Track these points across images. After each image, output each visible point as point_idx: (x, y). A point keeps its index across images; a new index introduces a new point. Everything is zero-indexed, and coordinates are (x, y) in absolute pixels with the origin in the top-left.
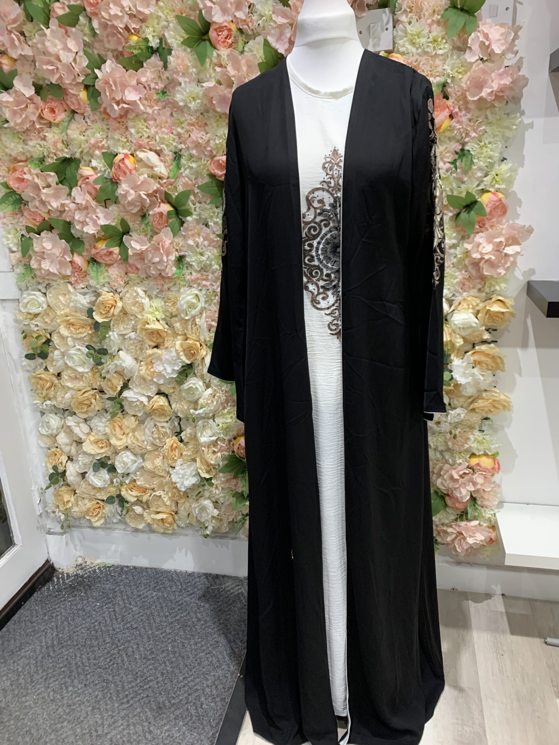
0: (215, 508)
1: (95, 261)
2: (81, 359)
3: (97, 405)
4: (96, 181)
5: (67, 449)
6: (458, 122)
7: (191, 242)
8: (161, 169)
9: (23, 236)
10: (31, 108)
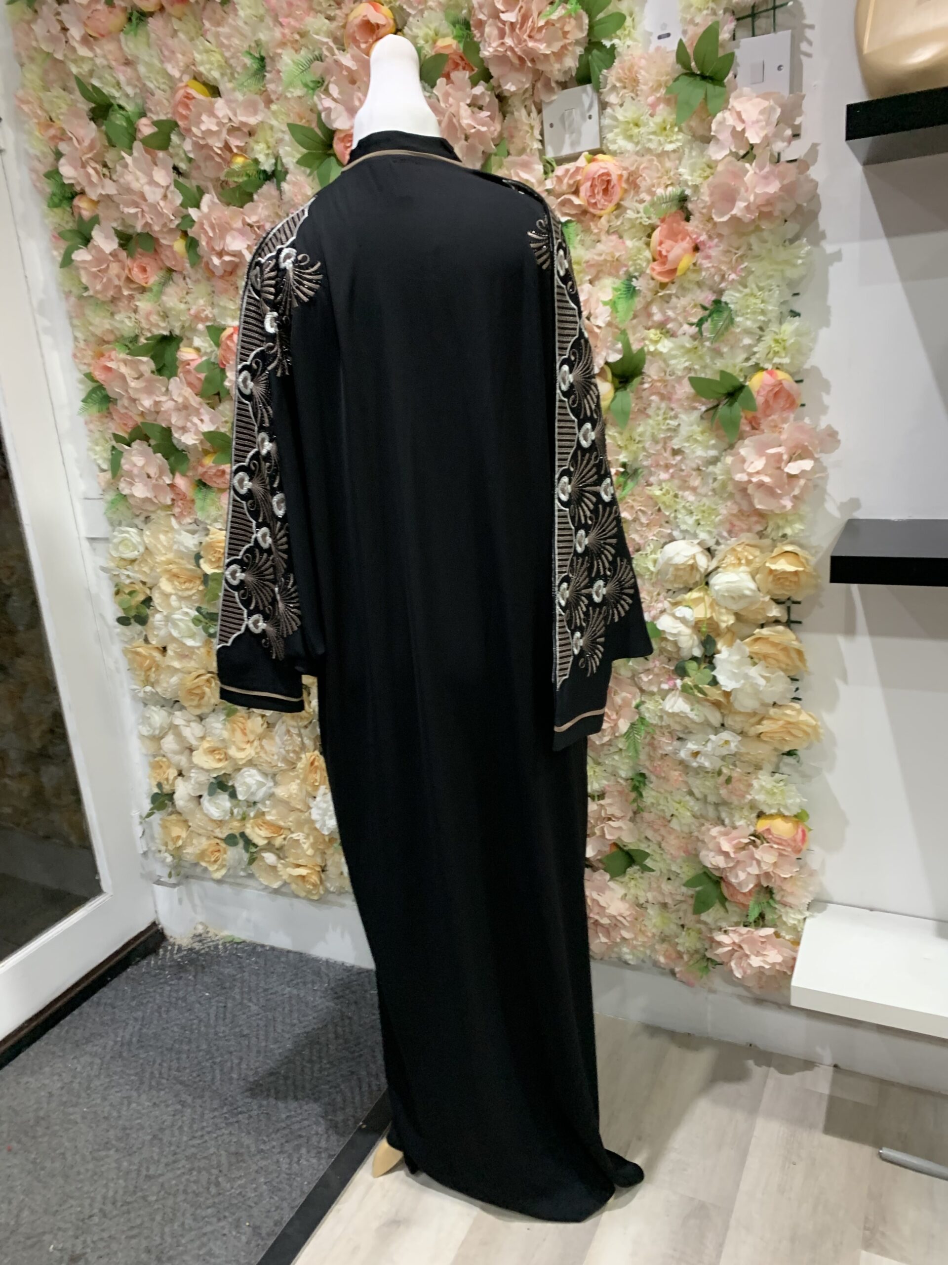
1: (205, 485)
2: (188, 627)
4: (199, 369)
6: (708, 257)
9: (113, 448)
10: (115, 268)
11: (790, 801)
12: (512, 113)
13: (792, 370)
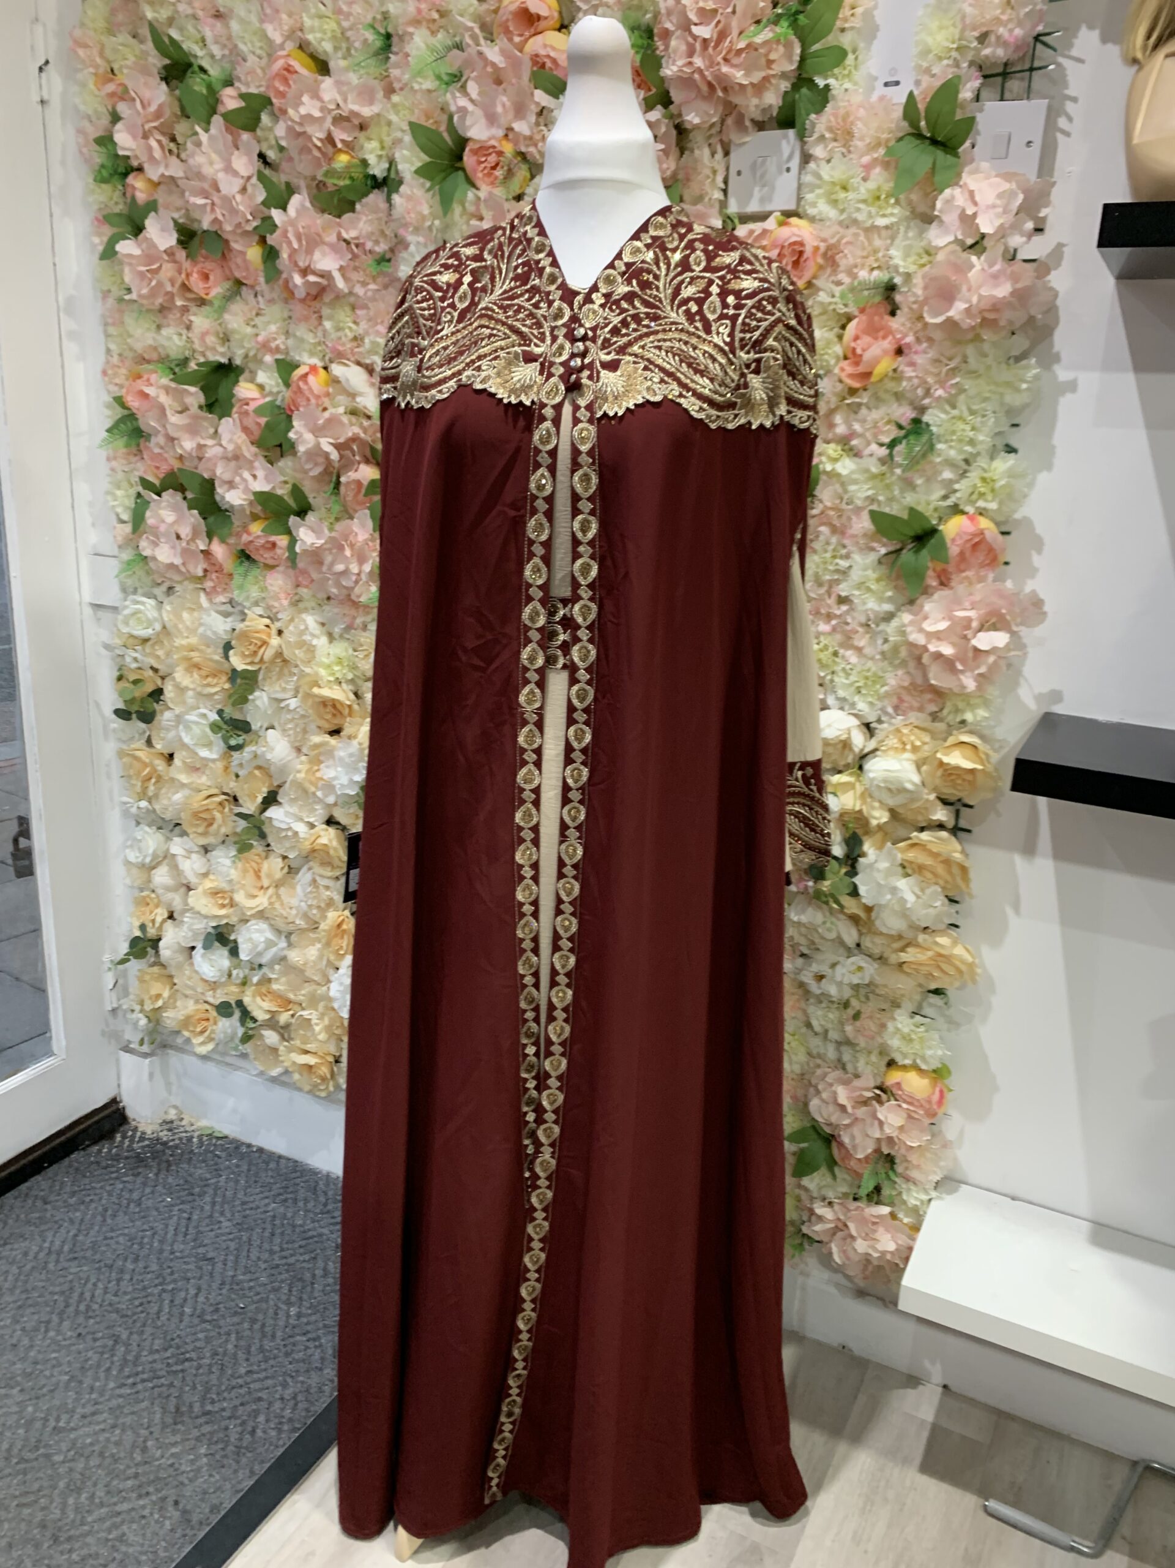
1: (248, 557)
2: (204, 733)
3: (223, 824)
4: (259, 411)
5: (167, 897)
6: (912, 364)
8: (366, 400)
9: (139, 495)
10: (168, 270)
11: (929, 1053)
12: (692, 151)
13: (1000, 518)
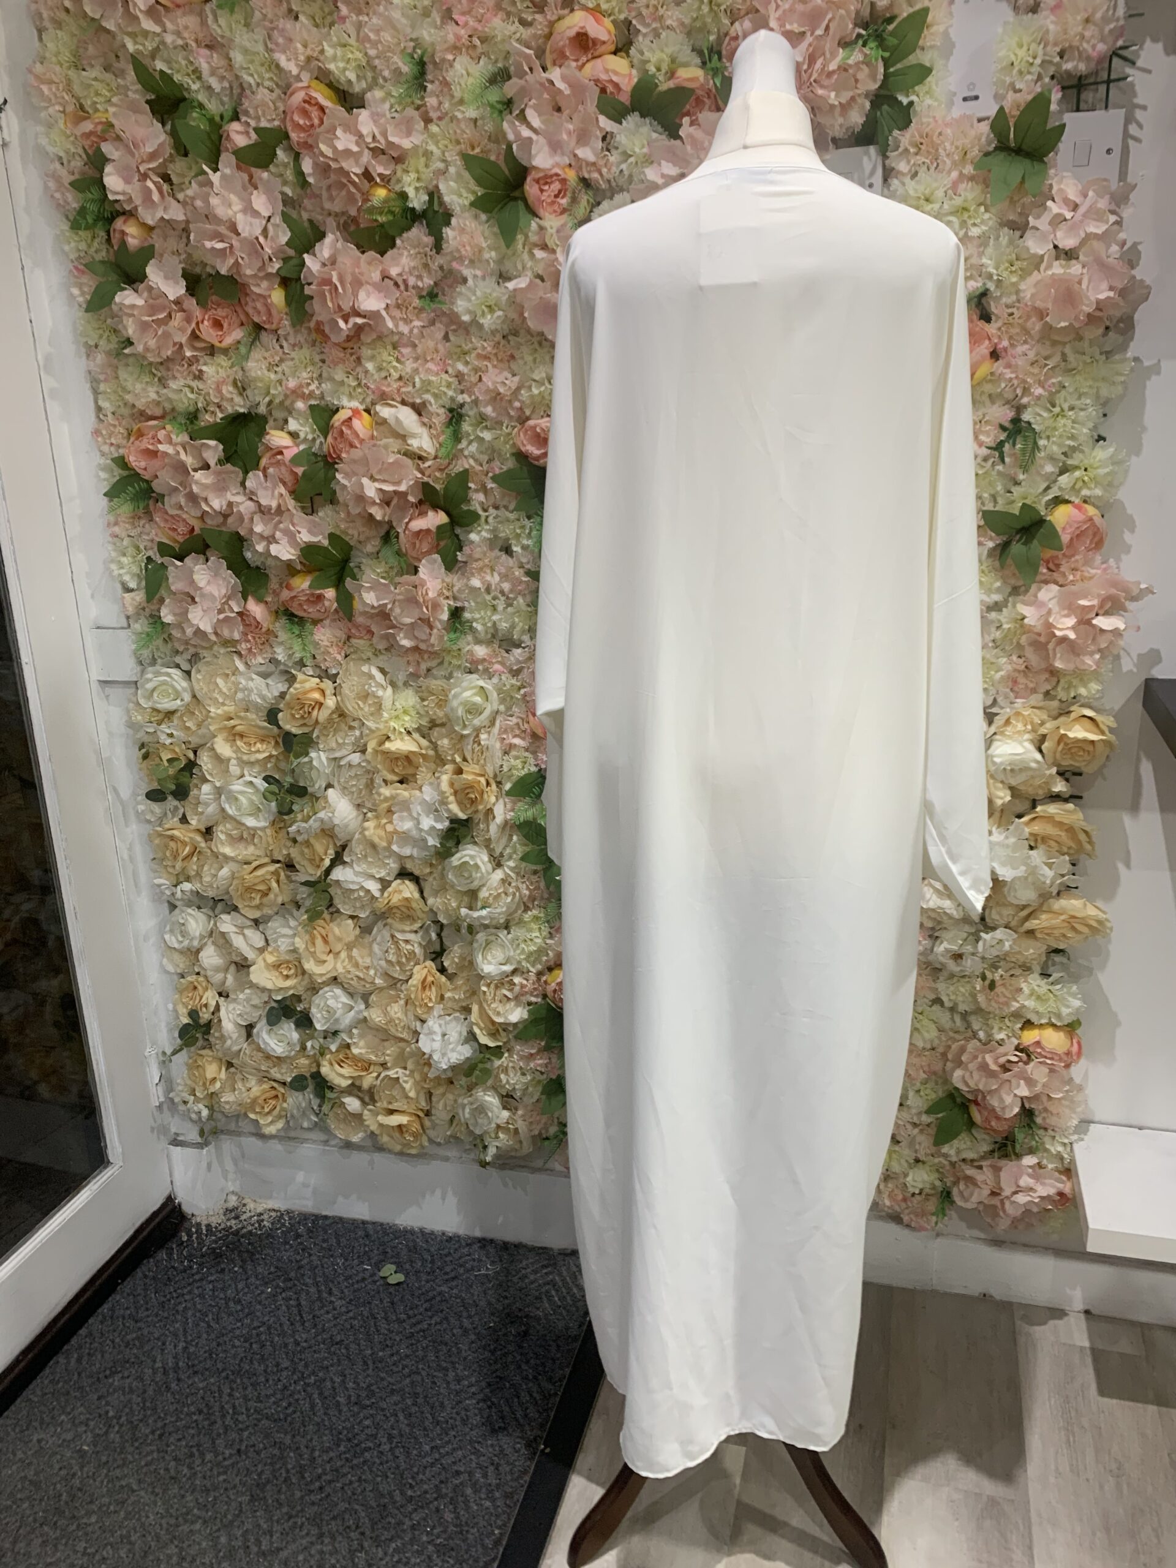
0: (505, 1108)
1: (290, 613)
2: (251, 802)
3: (279, 895)
4: (295, 460)
5: (218, 978)
6: (1008, 366)
7: (476, 582)
8: (423, 441)
9: (149, 559)
10: (178, 318)
11: (1064, 1009)
13: (1102, 503)
